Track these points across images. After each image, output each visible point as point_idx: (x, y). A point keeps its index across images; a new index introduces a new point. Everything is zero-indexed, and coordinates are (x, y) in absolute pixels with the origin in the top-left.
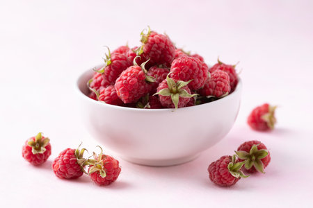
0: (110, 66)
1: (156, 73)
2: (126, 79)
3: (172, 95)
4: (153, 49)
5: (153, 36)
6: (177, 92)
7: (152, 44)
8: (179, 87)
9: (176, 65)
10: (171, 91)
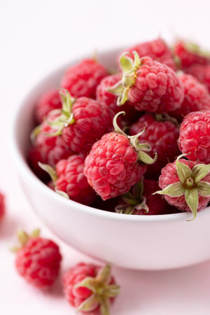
0: (72, 126)
1: (151, 132)
2: (104, 165)
3: (186, 192)
4: (146, 98)
5: (144, 75)
6: (195, 186)
7: (144, 92)
8: (198, 179)
9: (190, 135)
10: (184, 186)
